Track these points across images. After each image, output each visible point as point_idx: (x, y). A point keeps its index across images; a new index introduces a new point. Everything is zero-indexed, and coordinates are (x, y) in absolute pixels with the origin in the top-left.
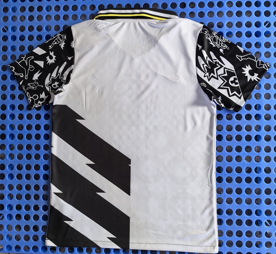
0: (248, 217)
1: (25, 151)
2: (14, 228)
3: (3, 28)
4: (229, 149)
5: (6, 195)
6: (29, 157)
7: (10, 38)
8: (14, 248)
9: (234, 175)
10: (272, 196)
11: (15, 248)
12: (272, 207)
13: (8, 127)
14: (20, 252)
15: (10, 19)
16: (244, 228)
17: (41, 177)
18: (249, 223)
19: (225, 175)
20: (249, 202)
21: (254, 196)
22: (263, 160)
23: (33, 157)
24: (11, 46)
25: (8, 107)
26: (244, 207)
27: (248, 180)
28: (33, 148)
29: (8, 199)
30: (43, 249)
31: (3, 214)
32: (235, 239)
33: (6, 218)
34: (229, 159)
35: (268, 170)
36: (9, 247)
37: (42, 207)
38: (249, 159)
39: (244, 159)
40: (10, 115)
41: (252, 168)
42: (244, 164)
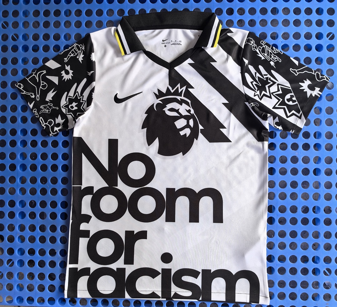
0: (304, 265)
1: (39, 185)
2: (26, 277)
3: (12, 36)
4: (283, 185)
5: (16, 237)
6: (44, 192)
7: (20, 48)
8: (25, 300)
9: (288, 215)
10: (333, 241)
11: (27, 299)
12: (333, 254)
13: (18, 156)
14: (33, 305)
15: (21, 25)
16: (299, 278)
17: (59, 216)
18: (305, 271)
19: (278, 215)
20: (305, 247)
21: (311, 240)
22: (322, 197)
23: (49, 192)
24: (21, 59)
25: (19, 132)
26: (299, 253)
27: (305, 221)
28: (49, 181)
29: (18, 242)
30: (60, 301)
31: (13, 260)
32: (288, 290)
33: (17, 265)
34: (283, 196)
35: (328, 210)
36: (20, 299)
37: (60, 251)
38: (306, 197)
39: (300, 196)
40: (21, 142)
41: (309, 207)
42: (300, 203)
